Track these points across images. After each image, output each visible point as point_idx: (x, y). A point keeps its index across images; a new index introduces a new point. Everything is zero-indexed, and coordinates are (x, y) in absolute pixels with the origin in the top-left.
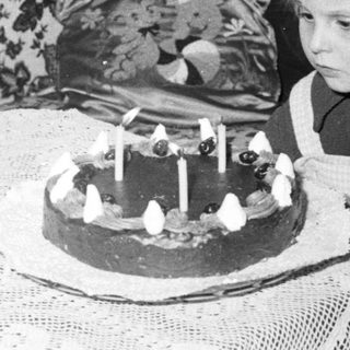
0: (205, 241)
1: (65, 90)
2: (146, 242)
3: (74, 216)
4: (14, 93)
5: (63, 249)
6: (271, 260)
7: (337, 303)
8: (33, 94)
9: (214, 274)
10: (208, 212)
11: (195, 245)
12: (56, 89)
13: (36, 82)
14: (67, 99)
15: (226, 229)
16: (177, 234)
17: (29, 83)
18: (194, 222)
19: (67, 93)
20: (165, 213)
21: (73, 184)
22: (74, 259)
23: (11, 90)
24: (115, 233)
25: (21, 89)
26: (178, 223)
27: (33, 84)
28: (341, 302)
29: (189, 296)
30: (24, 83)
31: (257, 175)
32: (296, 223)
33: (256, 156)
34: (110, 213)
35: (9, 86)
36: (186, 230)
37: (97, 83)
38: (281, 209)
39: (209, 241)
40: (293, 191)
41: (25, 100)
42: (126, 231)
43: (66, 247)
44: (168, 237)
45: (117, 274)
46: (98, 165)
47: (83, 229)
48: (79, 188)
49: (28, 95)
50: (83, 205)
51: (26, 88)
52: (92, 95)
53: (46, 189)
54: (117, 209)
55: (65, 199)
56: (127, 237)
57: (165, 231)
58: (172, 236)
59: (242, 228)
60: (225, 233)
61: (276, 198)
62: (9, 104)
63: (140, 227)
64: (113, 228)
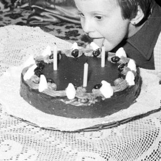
0: (94, 102)
1: (33, 6)
2: (67, 102)
3: (34, 88)
4: (10, 6)
5: (29, 103)
7: (154, 133)
9: (98, 117)
10: (96, 89)
11: (89, 105)
13: (20, 1)
14: (34, 11)
15: (104, 97)
16: (81, 99)
18: (89, 94)
19: (34, 8)
20: (76, 89)
21: (34, 73)
23: (9, 5)
24: (53, 98)
25: (13, 5)
26: (82, 94)
27: (18, 2)
28: (155, 133)
29: (86, 129)
30: (15, 2)
31: (119, 69)
32: (136, 93)
33: (119, 59)
34: (51, 88)
35: (7, 3)
37: (48, 4)
39: (96, 102)
40: (135, 78)
41: (15, 10)
42: (58, 97)
43: (30, 102)
44: (77, 101)
45: (53, 115)
46: (46, 61)
47: (38, 95)
48: (37, 75)
49: (16, 7)
50: (39, 83)
51: (15, 4)
52: (46, 9)
53: (22, 74)
54: (54, 85)
56: (58, 100)
57: (76, 98)
58: (79, 100)
59: (111, 97)
60: (103, 99)
61: (128, 82)
62: (7, 12)
63: (65, 95)
64: (52, 95)
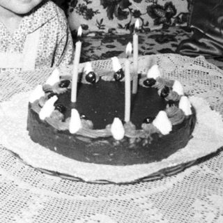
4: (163, 23)
5: (53, 150)
6: (183, 150)
8: (177, 25)
9: (154, 161)
10: (147, 123)
11: (144, 145)
12: (188, 24)
13: (180, 16)
14: (192, 33)
15: (160, 133)
17: (175, 16)
21: (54, 107)
22: (61, 156)
23: (162, 20)
24: (93, 140)
25: (169, 20)
26: (133, 132)
27: (178, 17)
29: (145, 178)
30: (172, 17)
35: (160, 17)
36: (138, 136)
38: (187, 118)
42: (101, 138)
43: (55, 149)
45: (93, 164)
49: (174, 25)
51: (173, 20)
52: (207, 34)
54: (90, 123)
55: (51, 117)
57: (125, 137)
59: (170, 132)
62: (157, 31)
63: (109, 135)
64: (91, 136)
